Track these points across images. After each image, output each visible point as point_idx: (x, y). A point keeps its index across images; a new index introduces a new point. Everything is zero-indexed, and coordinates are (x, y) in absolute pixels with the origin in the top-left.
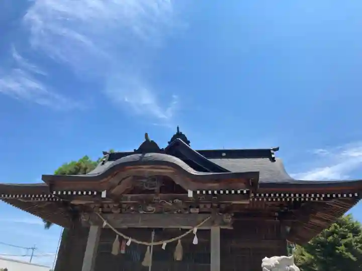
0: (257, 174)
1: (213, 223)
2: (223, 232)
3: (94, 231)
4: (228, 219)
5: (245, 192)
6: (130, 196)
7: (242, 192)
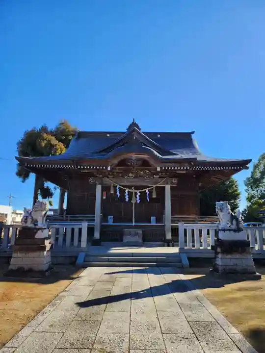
0: (196, 158)
1: (167, 184)
2: (172, 188)
3: (99, 188)
4: (175, 181)
5: (188, 168)
6: (117, 168)
7: (187, 168)
